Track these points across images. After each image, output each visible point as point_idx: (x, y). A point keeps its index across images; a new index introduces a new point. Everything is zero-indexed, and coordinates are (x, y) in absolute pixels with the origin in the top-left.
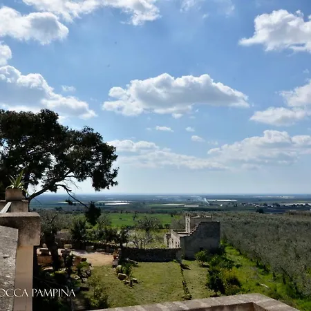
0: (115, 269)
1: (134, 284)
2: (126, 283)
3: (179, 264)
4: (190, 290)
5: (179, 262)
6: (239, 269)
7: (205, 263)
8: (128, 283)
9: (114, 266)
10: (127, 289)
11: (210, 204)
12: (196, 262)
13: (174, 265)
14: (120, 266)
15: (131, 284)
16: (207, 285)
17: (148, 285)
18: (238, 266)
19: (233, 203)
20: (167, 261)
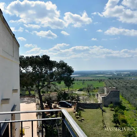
0: (75, 114)
1: (82, 120)
2: (79, 120)
3: (101, 110)
4: (105, 123)
5: (101, 109)
6: (128, 112)
7: (113, 109)
8: (80, 120)
9: (74, 112)
10: (80, 123)
11: (118, 75)
12: (109, 108)
13: (99, 110)
14: (77, 112)
15: (81, 121)
16: (113, 121)
17: (88, 121)
18: (127, 110)
19: (128, 74)
20: (96, 109)
